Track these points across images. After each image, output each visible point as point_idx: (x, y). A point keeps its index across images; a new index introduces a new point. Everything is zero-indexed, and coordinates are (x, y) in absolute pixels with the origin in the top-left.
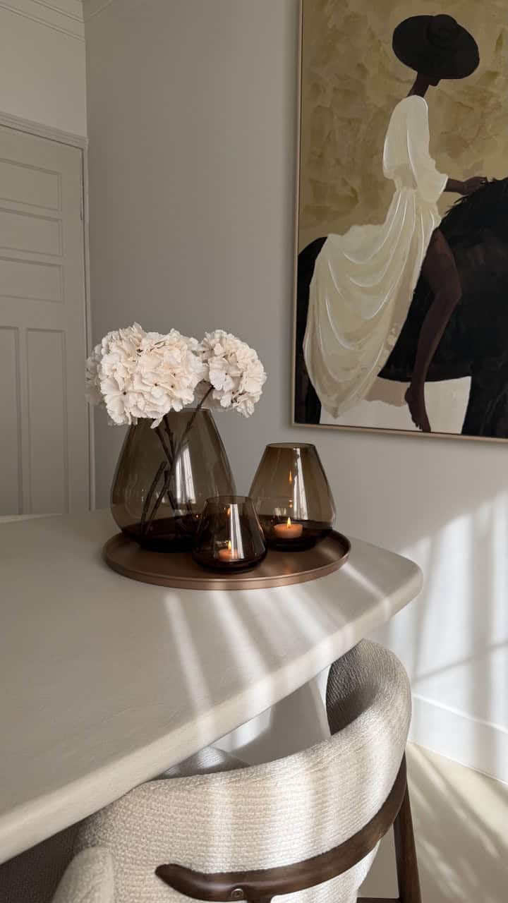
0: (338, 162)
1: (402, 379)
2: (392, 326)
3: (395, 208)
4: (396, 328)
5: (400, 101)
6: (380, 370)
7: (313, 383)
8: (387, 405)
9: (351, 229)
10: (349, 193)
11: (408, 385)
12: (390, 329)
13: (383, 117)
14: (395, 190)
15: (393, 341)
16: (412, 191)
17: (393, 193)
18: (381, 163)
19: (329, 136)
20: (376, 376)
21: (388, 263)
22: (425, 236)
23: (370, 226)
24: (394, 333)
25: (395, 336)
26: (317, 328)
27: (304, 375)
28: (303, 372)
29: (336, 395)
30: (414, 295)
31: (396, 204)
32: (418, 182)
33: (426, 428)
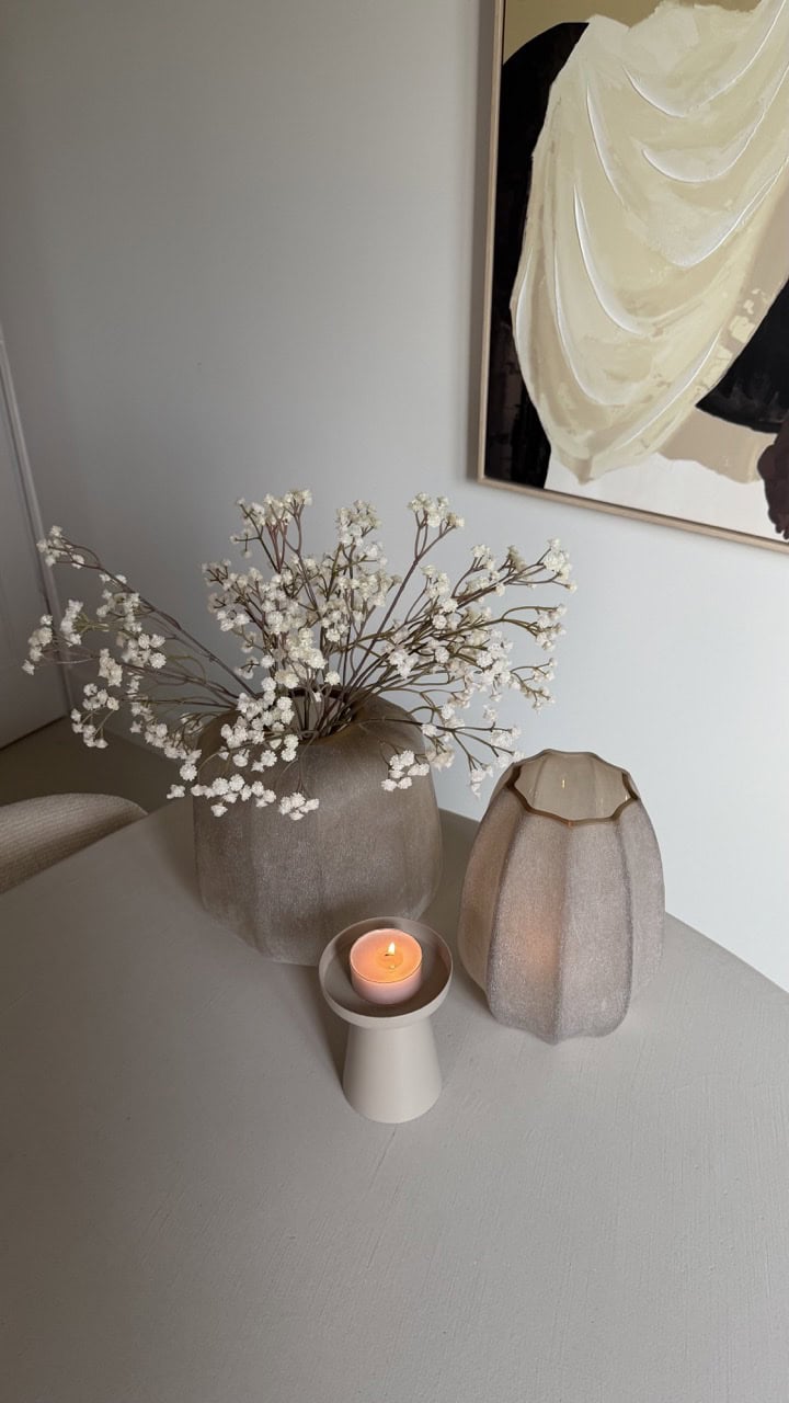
1: (757, 423)
2: (745, 293)
4: (757, 299)
6: (704, 393)
7: (532, 397)
11: (770, 439)
12: (742, 302)
20: (692, 408)
24: (750, 312)
25: (750, 321)
26: (548, 269)
27: (511, 373)
28: (509, 368)
29: (590, 433)
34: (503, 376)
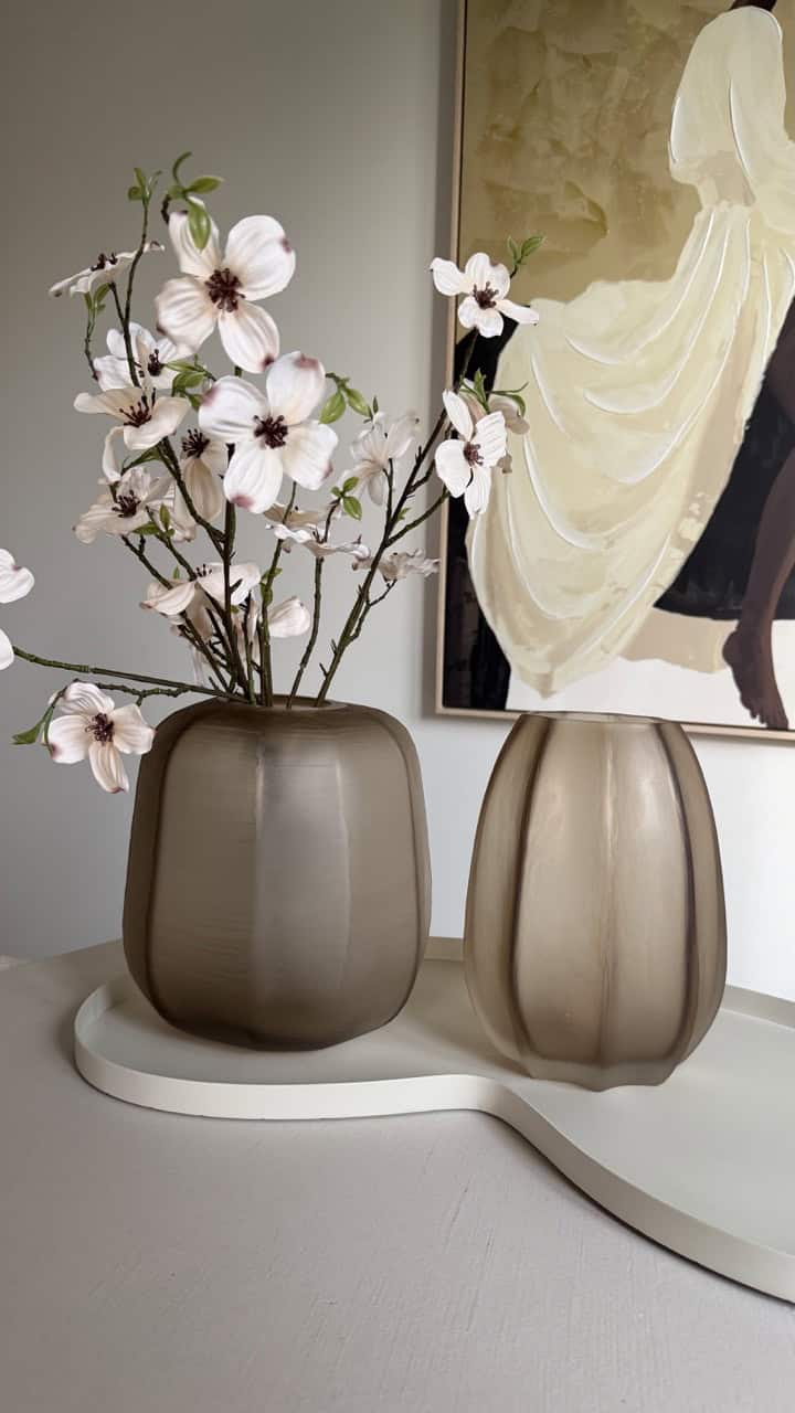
0: (557, 146)
1: (715, 612)
2: (691, 498)
3: (696, 247)
4: (703, 502)
5: (714, 17)
6: (659, 593)
7: (490, 621)
8: (678, 668)
9: (589, 289)
10: (587, 214)
11: (731, 626)
12: (688, 506)
13: (671, 52)
14: (700, 208)
15: (694, 531)
16: (740, 211)
17: (695, 213)
19: (534, 93)
20: (650, 607)
21: (683, 363)
22: (774, 309)
23: (637, 285)
24: (697, 512)
25: (699, 519)
26: (501, 502)
27: (468, 602)
28: (465, 599)
30: (746, 432)
31: (700, 238)
32: (756, 193)
33: (776, 720)
34: (460, 607)
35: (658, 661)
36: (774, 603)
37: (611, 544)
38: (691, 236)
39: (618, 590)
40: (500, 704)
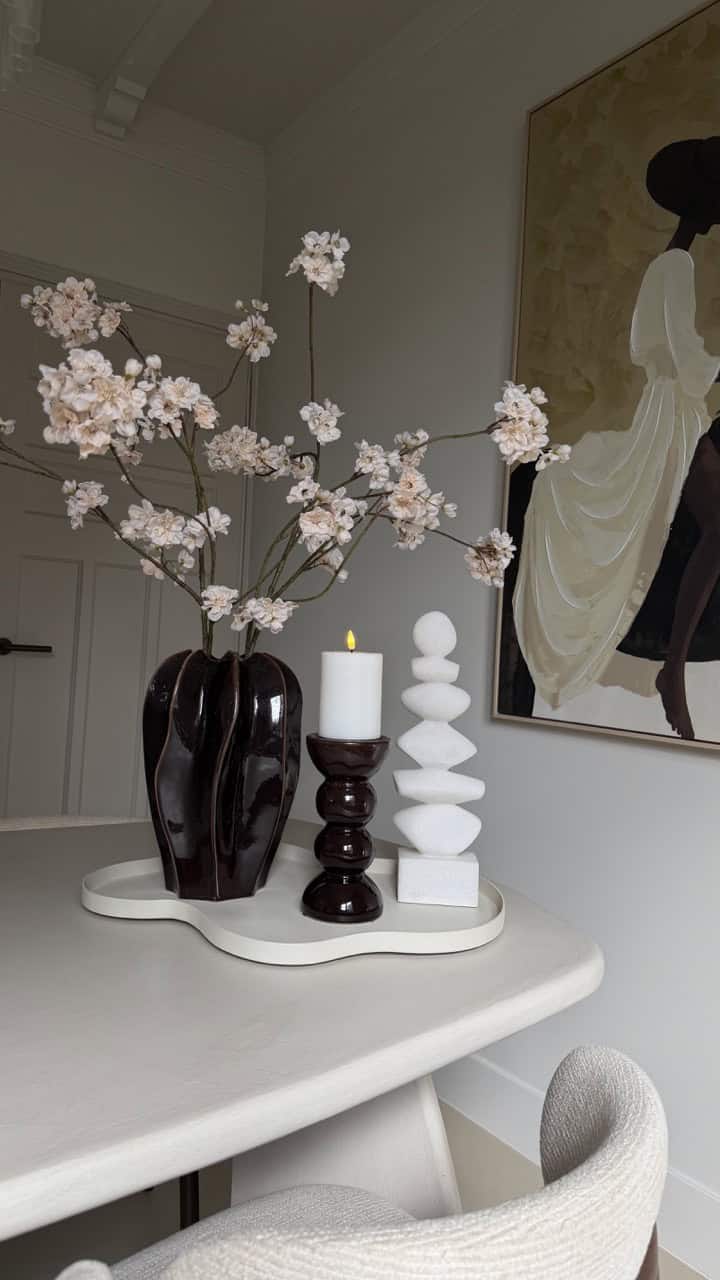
0: (569, 344)
1: (652, 655)
2: (638, 575)
3: (645, 406)
4: (645, 579)
5: (655, 257)
6: (620, 640)
7: (525, 656)
8: (630, 693)
9: (585, 437)
11: (660, 665)
12: (636, 582)
14: (647, 382)
16: (670, 382)
17: (644, 386)
18: (627, 345)
19: (558, 310)
20: (613, 651)
21: (635, 485)
22: (688, 448)
23: (611, 434)
24: (642, 585)
25: (643, 591)
26: (532, 576)
27: (513, 642)
28: (511, 640)
29: (556, 675)
30: (671, 532)
31: (647, 401)
32: (679, 369)
33: (686, 732)
34: (509, 645)
35: (618, 688)
36: (686, 649)
37: (592, 606)
38: (642, 401)
39: (596, 637)
40: (528, 713)
